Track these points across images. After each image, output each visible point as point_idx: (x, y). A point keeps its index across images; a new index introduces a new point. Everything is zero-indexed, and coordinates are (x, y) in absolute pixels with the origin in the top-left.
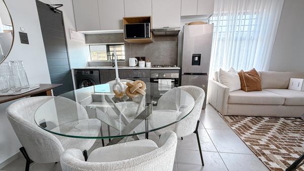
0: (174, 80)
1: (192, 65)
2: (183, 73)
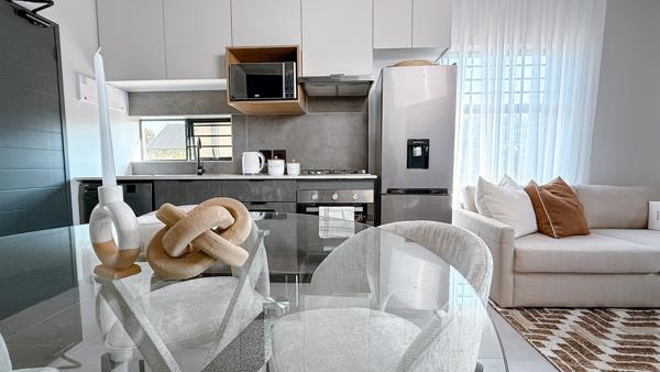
0: (361, 209)
1: (408, 167)
2: (384, 190)
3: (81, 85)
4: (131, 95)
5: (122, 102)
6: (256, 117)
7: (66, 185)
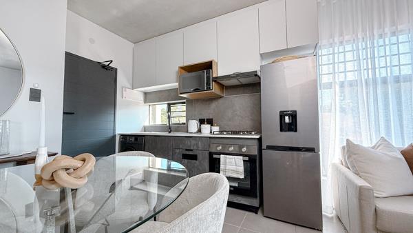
0: (247, 159)
1: (281, 130)
2: (264, 146)
3: (124, 92)
4: (146, 94)
5: (141, 97)
6: (197, 100)
7: (114, 136)
